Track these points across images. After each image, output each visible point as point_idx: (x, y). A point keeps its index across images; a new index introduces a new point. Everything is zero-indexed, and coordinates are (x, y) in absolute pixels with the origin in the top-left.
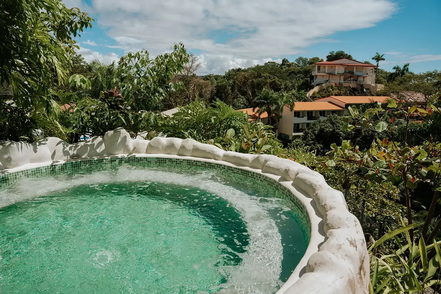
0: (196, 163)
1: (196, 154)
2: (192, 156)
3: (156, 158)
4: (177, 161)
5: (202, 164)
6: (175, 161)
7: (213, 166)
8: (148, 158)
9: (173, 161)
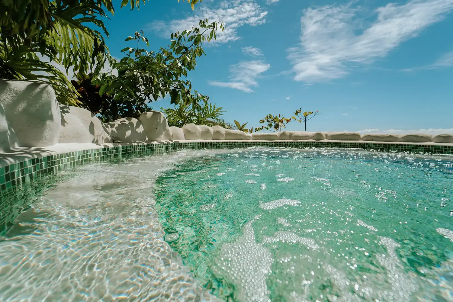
0: (234, 144)
1: (229, 137)
2: (226, 139)
3: (199, 143)
4: (217, 145)
5: (239, 144)
6: (215, 145)
7: (248, 144)
8: (192, 143)
9: (213, 145)
